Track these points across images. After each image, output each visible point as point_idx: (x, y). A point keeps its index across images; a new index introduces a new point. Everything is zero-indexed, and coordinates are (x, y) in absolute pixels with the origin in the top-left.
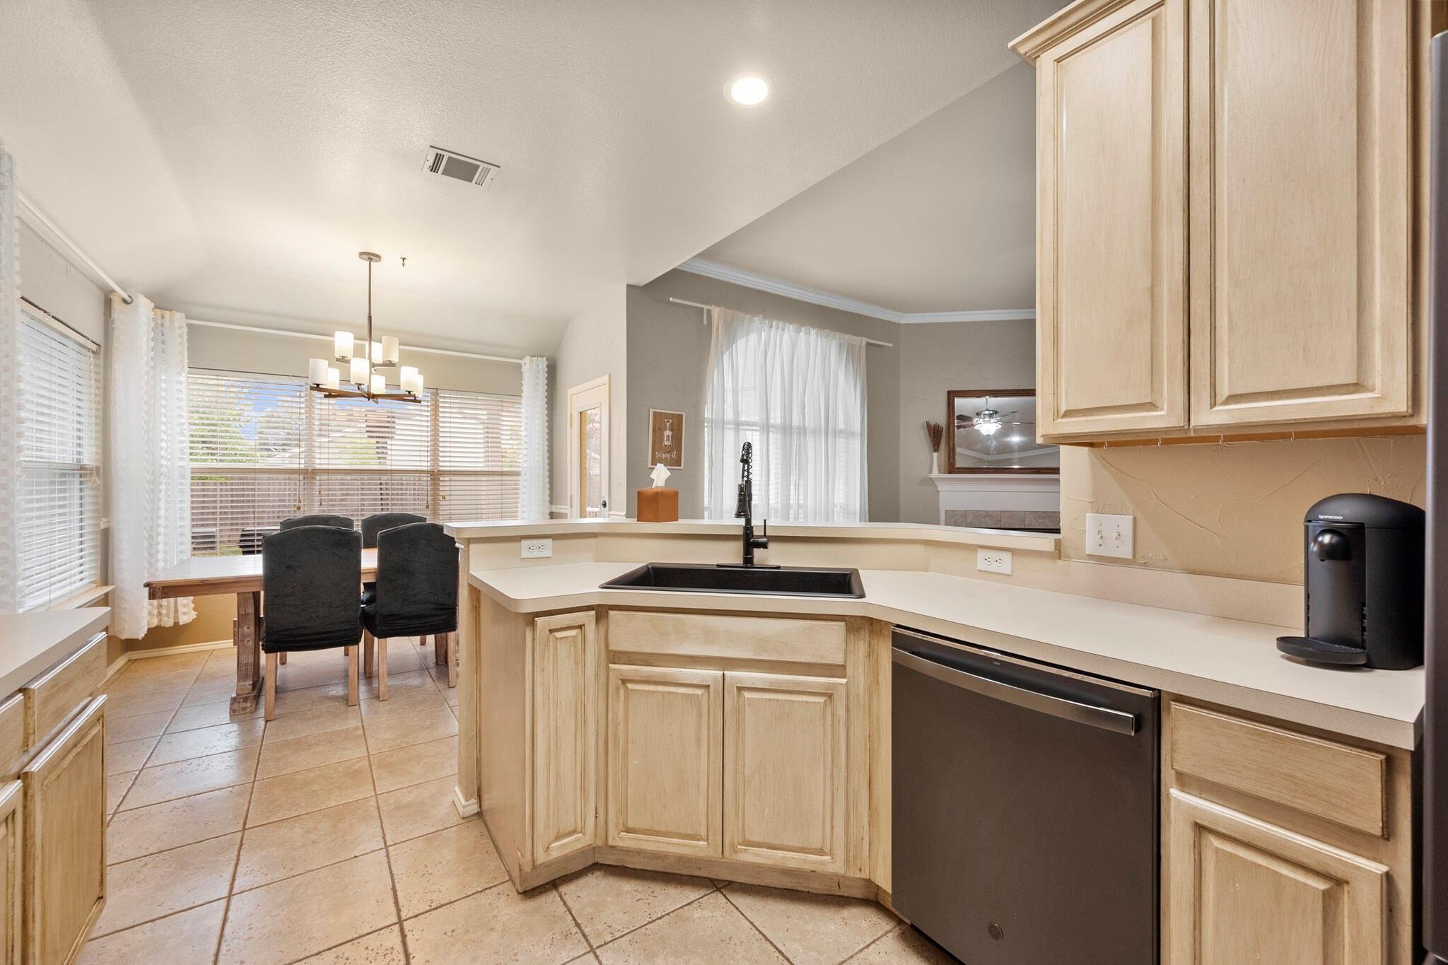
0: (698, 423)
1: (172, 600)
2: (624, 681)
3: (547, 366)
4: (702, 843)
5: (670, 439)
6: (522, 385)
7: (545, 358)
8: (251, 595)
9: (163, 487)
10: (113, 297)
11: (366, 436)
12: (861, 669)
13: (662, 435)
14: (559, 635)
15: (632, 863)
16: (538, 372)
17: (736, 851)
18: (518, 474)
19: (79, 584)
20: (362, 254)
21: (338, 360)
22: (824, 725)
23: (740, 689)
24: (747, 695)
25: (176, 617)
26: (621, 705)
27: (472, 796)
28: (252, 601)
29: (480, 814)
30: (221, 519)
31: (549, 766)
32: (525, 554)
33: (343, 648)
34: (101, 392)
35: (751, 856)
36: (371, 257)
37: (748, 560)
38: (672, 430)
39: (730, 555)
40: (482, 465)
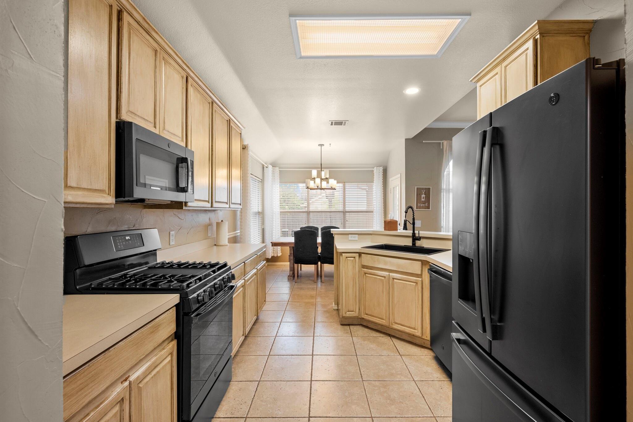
0: (439, 191)
1: (276, 247)
2: (365, 273)
3: (383, 170)
4: (384, 321)
5: (424, 198)
6: (374, 178)
7: (382, 167)
8: (292, 248)
9: (274, 217)
10: (264, 166)
11: (325, 198)
12: (427, 276)
13: (421, 197)
14: (348, 259)
15: (369, 326)
16: (379, 172)
17: (392, 325)
18: (372, 212)
19: (259, 242)
20: (319, 145)
21: (313, 179)
22: (415, 291)
23: (393, 279)
24: (395, 280)
25: (277, 254)
26: (365, 280)
27: (336, 304)
28: (292, 250)
29: (338, 310)
30: (286, 226)
31: (346, 292)
32: (350, 239)
33: (314, 265)
34: (262, 192)
35: (396, 327)
36: (321, 145)
37: (414, 244)
38: (425, 194)
39: (408, 242)
40: (365, 209)
